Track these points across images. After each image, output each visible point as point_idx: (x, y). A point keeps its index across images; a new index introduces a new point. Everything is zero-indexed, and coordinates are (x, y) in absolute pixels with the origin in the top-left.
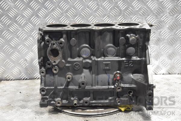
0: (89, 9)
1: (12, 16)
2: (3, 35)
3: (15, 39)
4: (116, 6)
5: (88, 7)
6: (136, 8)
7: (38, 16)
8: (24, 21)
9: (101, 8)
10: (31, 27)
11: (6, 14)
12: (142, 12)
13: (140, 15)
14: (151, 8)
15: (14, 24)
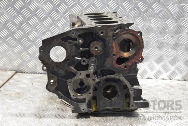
0: (109, 8)
1: (33, 9)
2: (23, 27)
3: (33, 32)
4: (136, 6)
5: (108, 6)
6: (156, 10)
7: (57, 11)
8: (44, 15)
9: (121, 8)
10: (51, 21)
11: (27, 7)
12: (162, 15)
13: (160, 18)
14: (171, 11)
15: (34, 18)
